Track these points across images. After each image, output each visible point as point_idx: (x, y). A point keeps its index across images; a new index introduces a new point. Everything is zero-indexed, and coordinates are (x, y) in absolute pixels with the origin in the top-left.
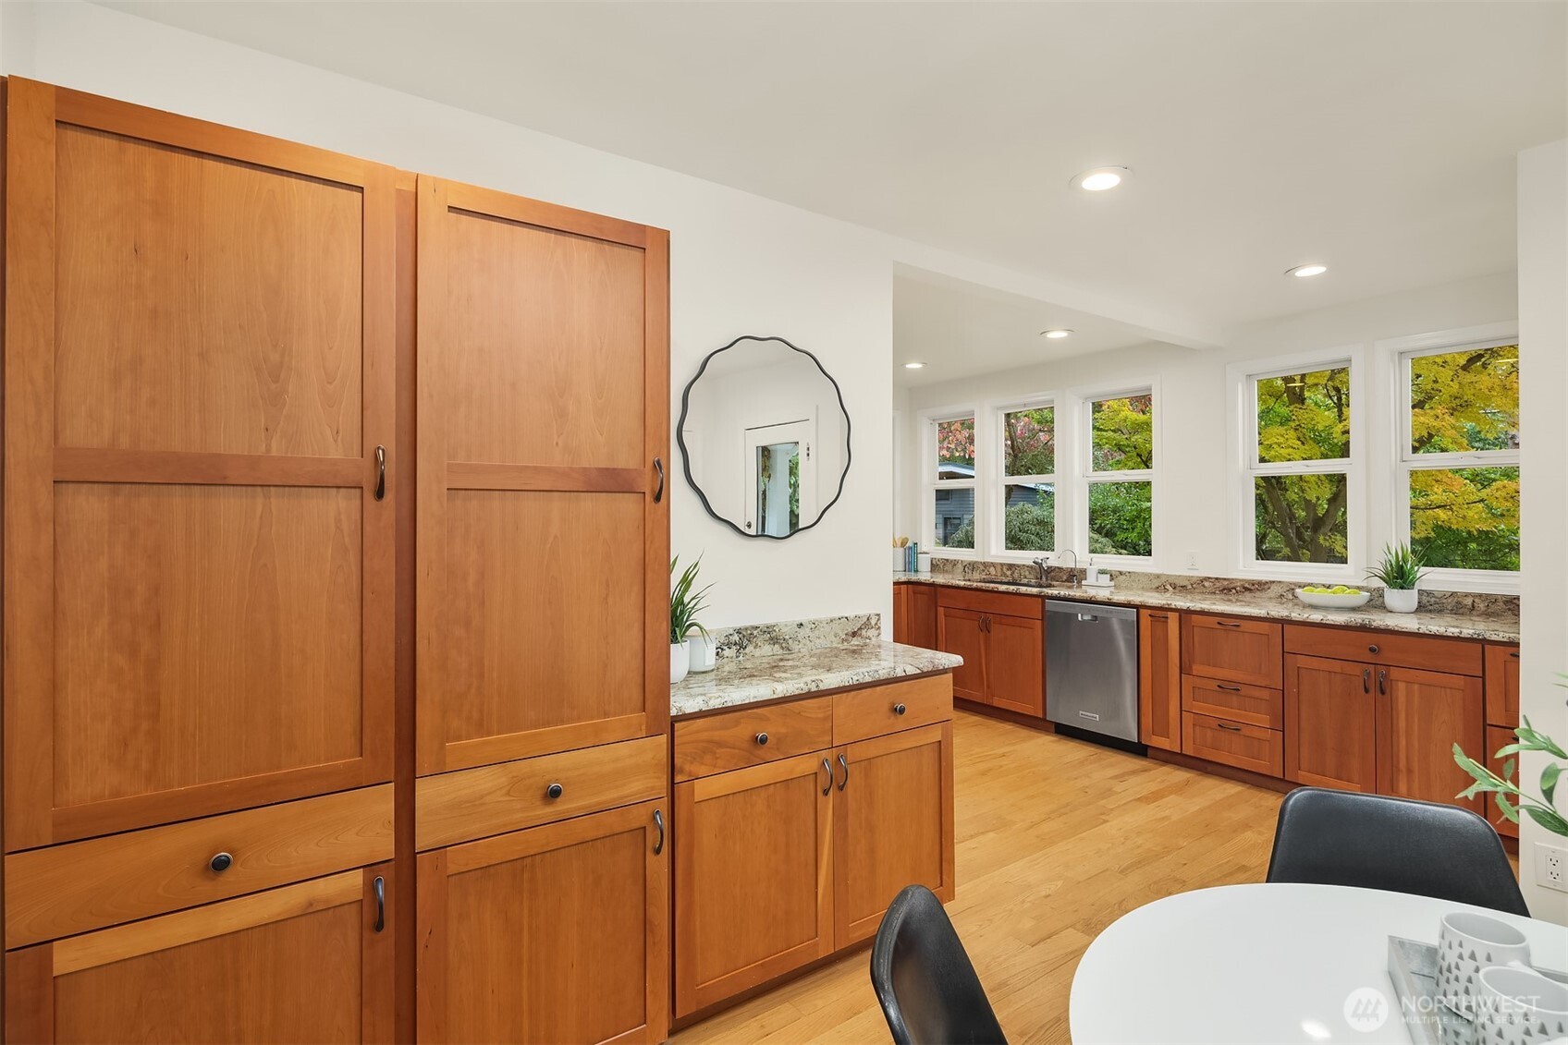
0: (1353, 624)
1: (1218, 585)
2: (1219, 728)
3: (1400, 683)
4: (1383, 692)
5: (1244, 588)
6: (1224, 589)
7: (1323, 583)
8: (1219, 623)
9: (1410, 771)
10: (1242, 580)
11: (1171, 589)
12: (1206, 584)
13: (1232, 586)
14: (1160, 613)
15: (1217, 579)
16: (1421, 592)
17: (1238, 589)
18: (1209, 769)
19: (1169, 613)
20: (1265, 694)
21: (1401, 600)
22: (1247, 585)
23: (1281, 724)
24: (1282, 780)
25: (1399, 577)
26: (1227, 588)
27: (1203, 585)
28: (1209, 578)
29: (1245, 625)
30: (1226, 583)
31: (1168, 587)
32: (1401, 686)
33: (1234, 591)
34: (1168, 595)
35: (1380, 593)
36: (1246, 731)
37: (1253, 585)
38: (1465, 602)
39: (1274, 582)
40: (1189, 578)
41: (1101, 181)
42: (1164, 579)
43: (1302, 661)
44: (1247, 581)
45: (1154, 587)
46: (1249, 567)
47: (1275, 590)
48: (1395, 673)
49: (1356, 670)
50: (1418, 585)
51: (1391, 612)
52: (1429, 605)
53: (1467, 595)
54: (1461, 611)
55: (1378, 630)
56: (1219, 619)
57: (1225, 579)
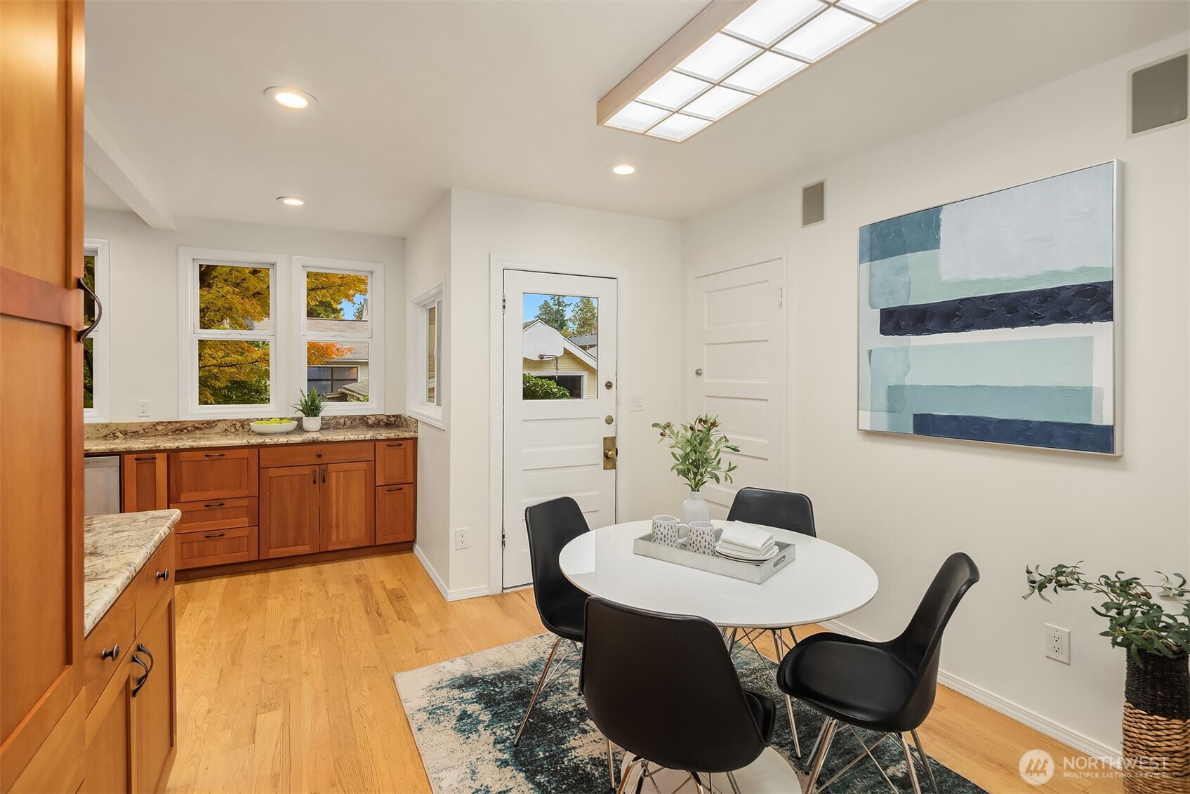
0: (307, 441)
1: (170, 427)
2: (205, 539)
3: (333, 474)
4: (324, 481)
5: (195, 427)
6: (176, 430)
7: (257, 417)
8: (207, 456)
9: (338, 526)
10: (191, 422)
11: (121, 435)
12: (159, 428)
13: (184, 427)
14: (146, 457)
15: (169, 422)
16: (323, 418)
17: (189, 428)
18: (191, 576)
19: (157, 454)
20: (245, 502)
21: (312, 423)
22: (197, 425)
23: (257, 521)
24: (259, 561)
25: (311, 409)
26: (179, 429)
27: (156, 429)
28: (162, 422)
29: (228, 454)
30: (178, 425)
31: (118, 434)
32: (334, 475)
33: (185, 431)
34: (117, 441)
35: (299, 420)
36: (228, 534)
37: (203, 424)
38: (341, 421)
39: (220, 420)
40: (141, 424)
41: (291, 99)
42: (112, 428)
43: (273, 472)
44: (198, 422)
45: (101, 435)
46: (196, 412)
47: (222, 426)
48: (331, 468)
49: (307, 470)
50: (321, 414)
51: (307, 432)
52: (326, 425)
53: (342, 417)
54: (338, 427)
55: (322, 443)
56: (207, 453)
57: (177, 422)
